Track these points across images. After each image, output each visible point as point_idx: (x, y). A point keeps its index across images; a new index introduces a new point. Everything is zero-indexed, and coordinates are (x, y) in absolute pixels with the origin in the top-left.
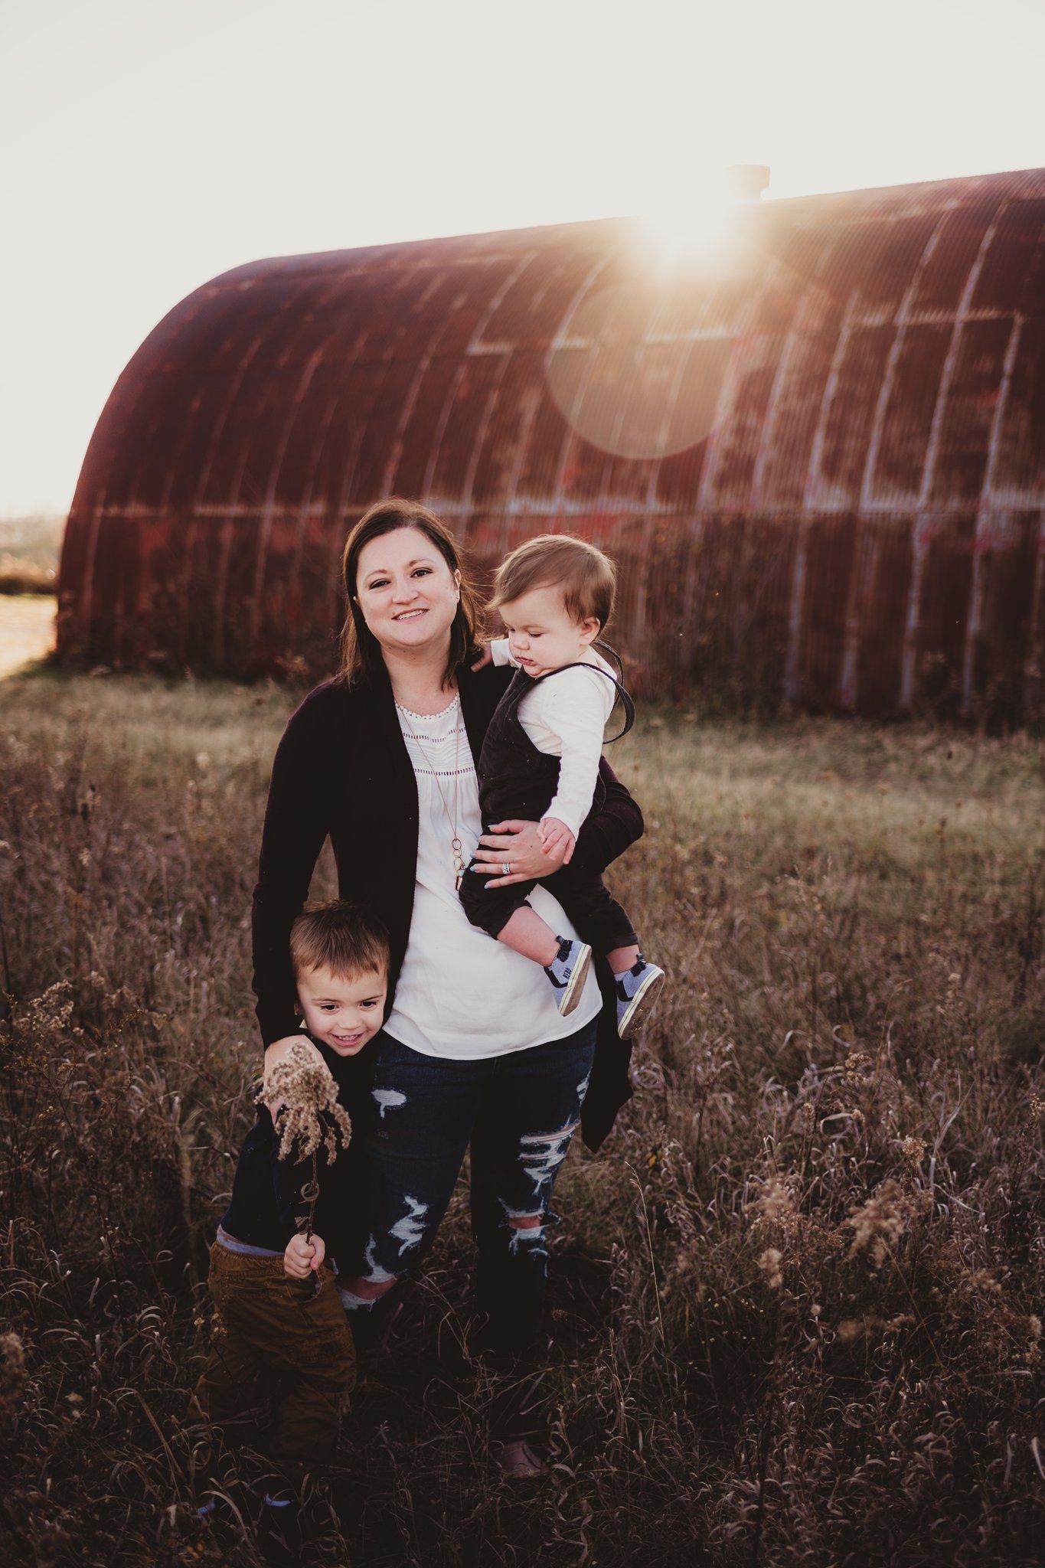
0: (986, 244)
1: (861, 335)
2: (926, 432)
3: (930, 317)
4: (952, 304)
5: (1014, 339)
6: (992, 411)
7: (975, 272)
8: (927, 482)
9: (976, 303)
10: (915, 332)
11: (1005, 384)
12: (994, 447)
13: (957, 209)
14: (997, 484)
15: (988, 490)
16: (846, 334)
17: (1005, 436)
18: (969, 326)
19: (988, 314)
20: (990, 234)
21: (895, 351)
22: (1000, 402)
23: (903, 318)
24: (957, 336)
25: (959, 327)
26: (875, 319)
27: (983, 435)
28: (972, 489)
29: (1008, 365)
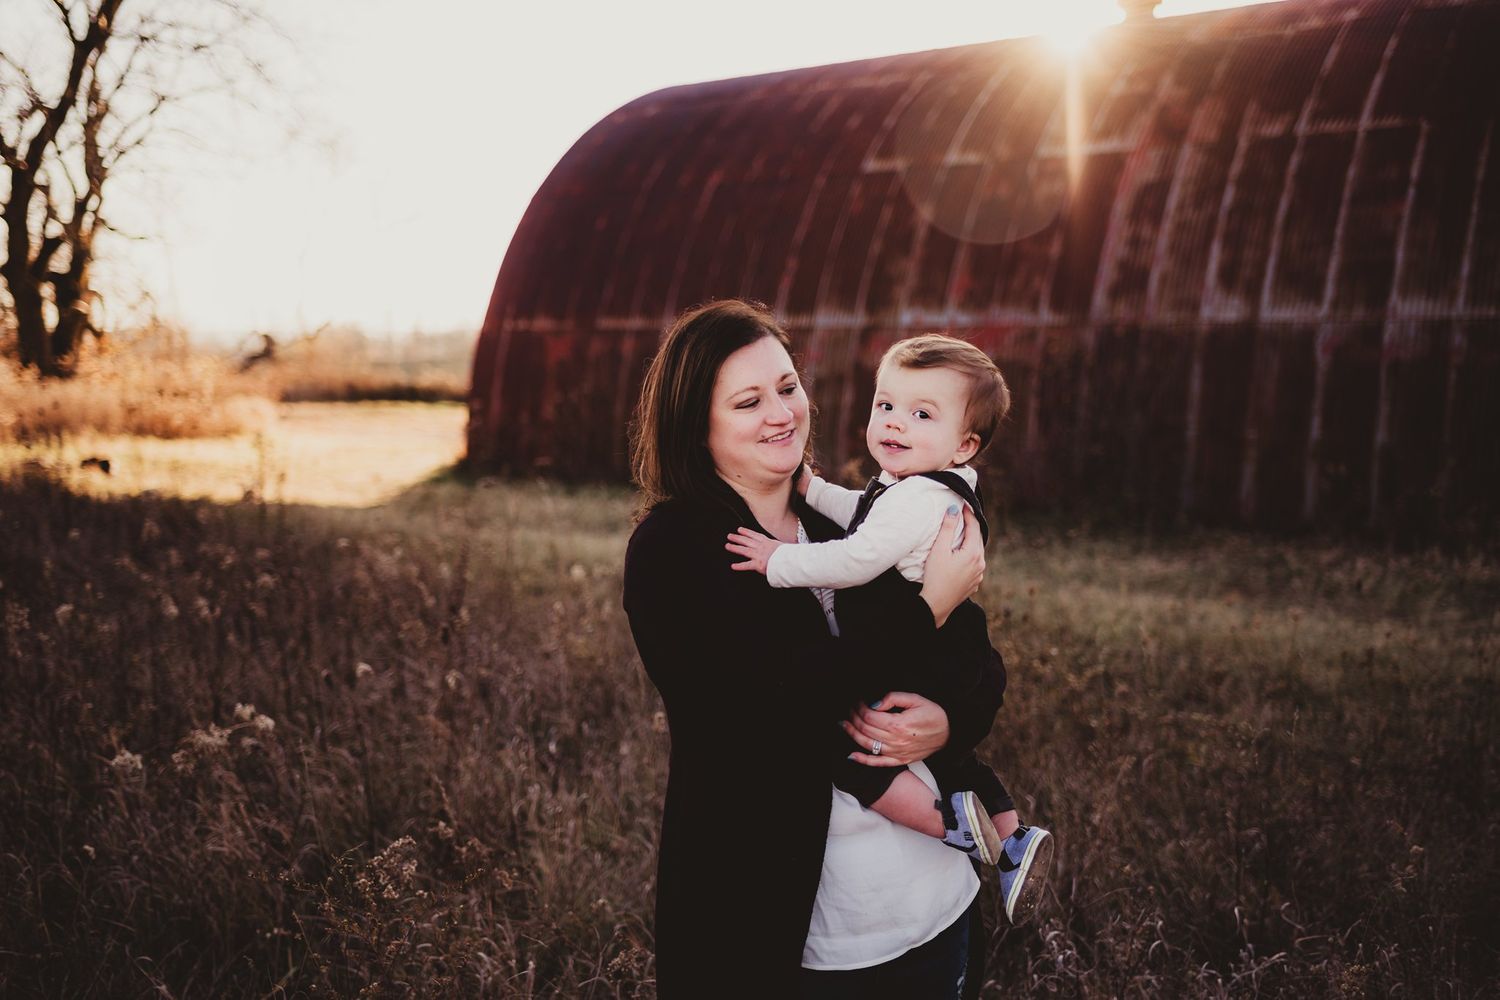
0: (1388, 52)
1: (1258, 145)
2: (1329, 242)
3: (1331, 127)
4: (1356, 114)
5: (1421, 147)
6: (1399, 220)
7: (1378, 80)
8: (1330, 291)
9: (1377, 113)
10: (1313, 141)
11: (1412, 191)
12: (1400, 256)
13: (1357, 20)
14: (1405, 294)
15: (1395, 298)
16: (1243, 143)
17: (1410, 245)
18: (1371, 134)
19: (1389, 122)
20: (1393, 43)
21: (1295, 161)
22: (1406, 211)
23: (1302, 128)
24: (1359, 143)
25: (1361, 135)
26: (1274, 129)
27: (1390, 243)
28: (1378, 299)
29: (1415, 173)
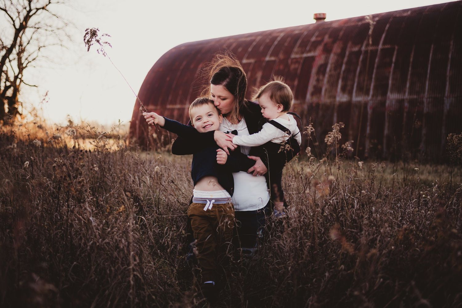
0: (387, 28)
1: (351, 53)
2: (371, 79)
3: (371, 48)
4: (378, 44)
5: (395, 53)
6: (390, 72)
7: (384, 36)
8: (371, 93)
9: (384, 44)
10: (366, 52)
11: (393, 65)
12: (390, 82)
13: (378, 20)
14: (391, 92)
15: (389, 93)
16: (347, 53)
17: (393, 79)
18: (382, 50)
19: (388, 46)
20: (388, 26)
21: (361, 57)
22: (392, 70)
23: (363, 48)
24: (379, 52)
25: (379, 50)
26: (356, 49)
27: (388, 79)
28: (384, 94)
29: (394, 60)
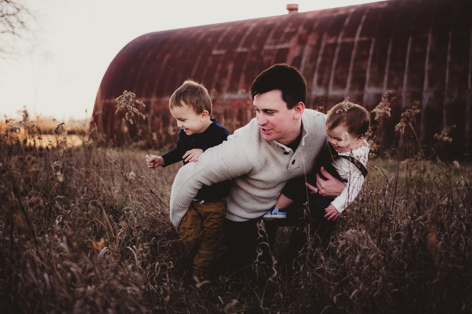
0: (363, 19)
1: (327, 45)
2: (347, 72)
3: (348, 40)
4: (353, 36)
5: (372, 46)
6: (366, 65)
7: (360, 28)
8: (348, 86)
9: (361, 36)
10: (343, 44)
11: (370, 57)
12: (368, 76)
13: (354, 12)
14: (370, 86)
15: (367, 88)
16: (323, 45)
17: (371, 72)
18: (359, 42)
19: (364, 39)
20: (364, 17)
21: (338, 50)
22: (369, 63)
23: (340, 40)
24: (355, 45)
25: (356, 42)
26: (332, 41)
27: (365, 72)
28: (362, 88)
29: (371, 52)
